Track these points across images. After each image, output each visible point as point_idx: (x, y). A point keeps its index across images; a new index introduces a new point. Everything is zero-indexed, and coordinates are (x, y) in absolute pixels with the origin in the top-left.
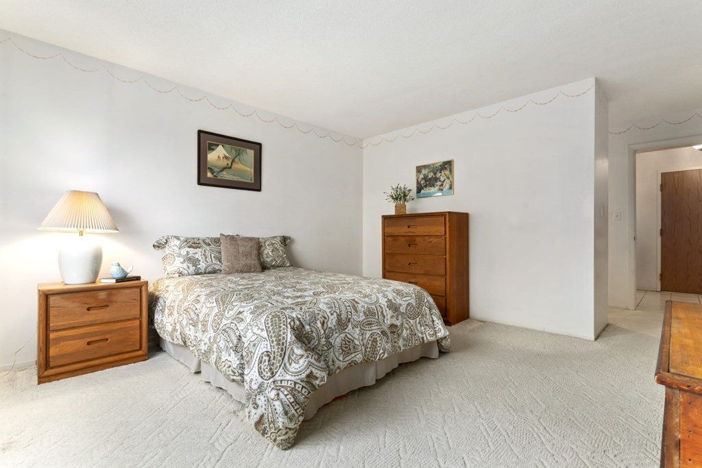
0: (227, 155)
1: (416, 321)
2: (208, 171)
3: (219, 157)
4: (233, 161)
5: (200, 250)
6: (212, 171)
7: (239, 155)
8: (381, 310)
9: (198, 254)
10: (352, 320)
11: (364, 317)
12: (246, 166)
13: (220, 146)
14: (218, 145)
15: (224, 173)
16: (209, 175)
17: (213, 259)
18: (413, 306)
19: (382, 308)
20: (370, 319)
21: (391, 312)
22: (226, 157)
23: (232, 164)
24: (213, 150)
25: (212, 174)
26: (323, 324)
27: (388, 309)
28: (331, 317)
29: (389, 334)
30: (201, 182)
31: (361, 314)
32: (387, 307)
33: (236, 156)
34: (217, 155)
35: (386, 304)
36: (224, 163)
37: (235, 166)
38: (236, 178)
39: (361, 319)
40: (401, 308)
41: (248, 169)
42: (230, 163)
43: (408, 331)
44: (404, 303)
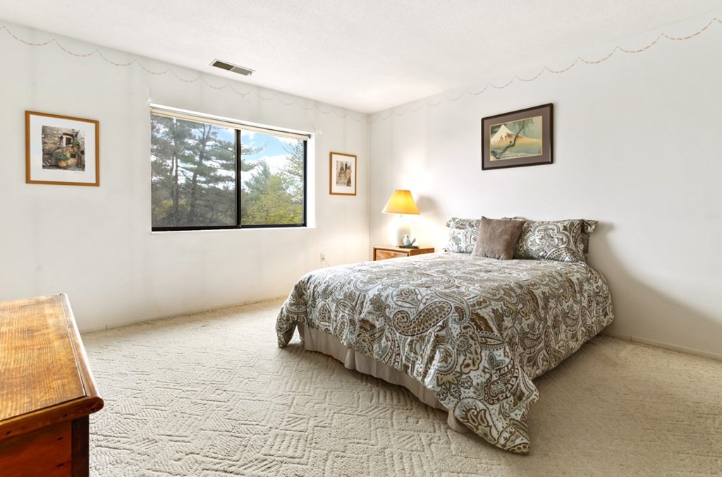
0: (510, 132)
1: (406, 340)
2: (491, 154)
3: (501, 138)
4: (517, 137)
5: (463, 231)
6: (494, 153)
7: (523, 127)
8: (362, 299)
9: (461, 234)
10: (333, 294)
11: (343, 297)
12: (532, 138)
13: (503, 126)
14: (500, 126)
15: (507, 152)
16: (492, 158)
17: (472, 240)
18: (408, 317)
19: (364, 299)
20: (347, 302)
21: (371, 307)
22: (509, 136)
23: (515, 140)
24: (496, 132)
25: (495, 156)
26: (315, 287)
27: (369, 303)
28: (323, 285)
29: (358, 326)
30: (485, 167)
31: (342, 293)
32: (370, 300)
33: (520, 130)
34: (500, 136)
35: (371, 297)
36: (507, 142)
37: (519, 141)
38: (520, 155)
39: (340, 297)
40: (387, 310)
41: (535, 140)
42: (513, 141)
43: (389, 343)
44: (395, 306)
